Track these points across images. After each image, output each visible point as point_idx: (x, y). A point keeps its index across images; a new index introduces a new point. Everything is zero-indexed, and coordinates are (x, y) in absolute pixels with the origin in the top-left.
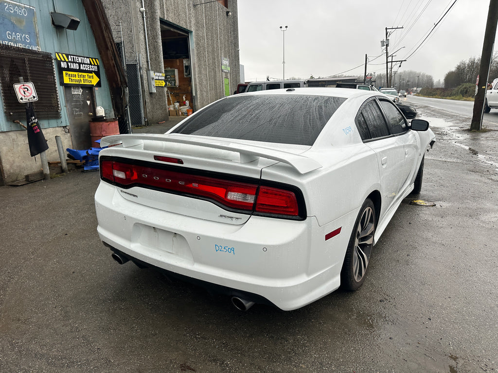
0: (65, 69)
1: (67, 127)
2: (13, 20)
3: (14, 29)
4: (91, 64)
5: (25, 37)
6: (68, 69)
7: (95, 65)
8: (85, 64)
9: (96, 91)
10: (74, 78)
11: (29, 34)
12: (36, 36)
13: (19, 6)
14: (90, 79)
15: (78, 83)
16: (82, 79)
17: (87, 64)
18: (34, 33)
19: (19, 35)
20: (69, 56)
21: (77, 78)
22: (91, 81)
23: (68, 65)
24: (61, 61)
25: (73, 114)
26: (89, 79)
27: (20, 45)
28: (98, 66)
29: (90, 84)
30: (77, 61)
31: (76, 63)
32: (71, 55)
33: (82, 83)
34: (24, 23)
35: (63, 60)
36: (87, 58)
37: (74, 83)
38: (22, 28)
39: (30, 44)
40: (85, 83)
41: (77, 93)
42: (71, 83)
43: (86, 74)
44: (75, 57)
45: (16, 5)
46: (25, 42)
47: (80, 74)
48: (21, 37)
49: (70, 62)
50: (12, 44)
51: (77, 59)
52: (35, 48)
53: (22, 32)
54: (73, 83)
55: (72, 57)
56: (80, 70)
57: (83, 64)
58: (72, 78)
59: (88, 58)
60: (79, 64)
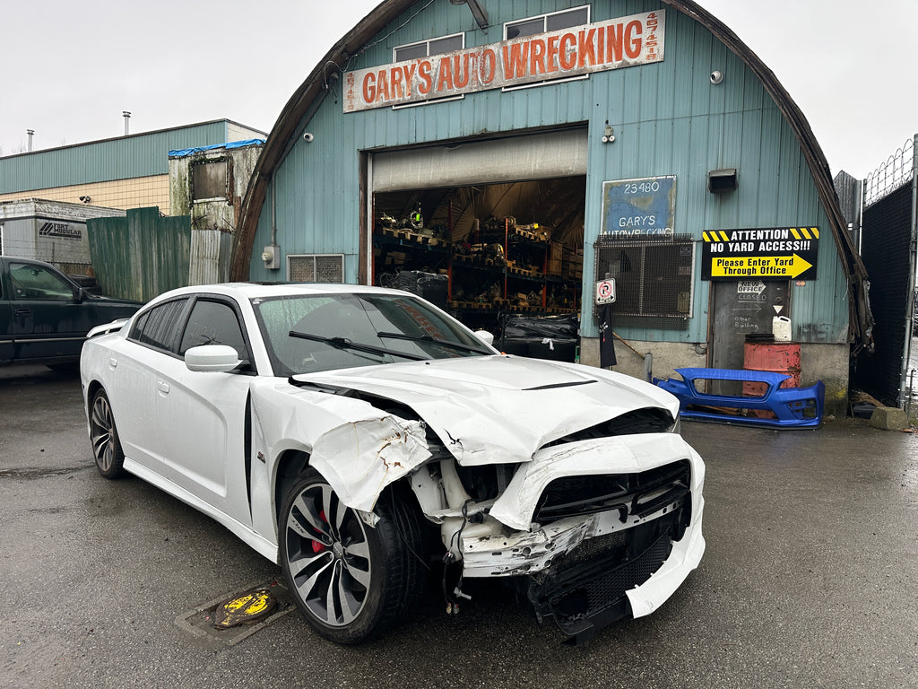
0: (717, 254)
1: (701, 345)
2: (632, 202)
3: (633, 212)
4: (791, 238)
5: (648, 220)
6: (726, 253)
7: (804, 239)
8: (774, 240)
9: (797, 288)
10: (739, 267)
11: (656, 213)
12: (670, 214)
13: (645, 182)
14: (782, 267)
15: (746, 275)
16: (758, 268)
17: (780, 240)
18: (667, 210)
19: (637, 219)
20: (734, 233)
21: (746, 266)
22: (784, 270)
23: (726, 247)
24: (713, 242)
25: (732, 325)
26: (779, 266)
27: (637, 232)
28: (814, 241)
29: (781, 274)
30: (752, 238)
31: (750, 241)
32: (737, 230)
33: (759, 274)
34: (651, 202)
35: (717, 239)
36: (781, 229)
37: (736, 275)
38: (646, 209)
39: (653, 227)
40: (765, 274)
41: (750, 291)
42: (727, 275)
43: (772, 259)
44: (747, 232)
45: (642, 182)
46: (647, 226)
47: (757, 259)
48: (641, 220)
49: (735, 242)
50: (625, 232)
51: (752, 235)
52: (661, 232)
53: (644, 213)
54: (733, 275)
55: (741, 233)
56: (756, 253)
57: (765, 241)
58: (732, 268)
59: (785, 229)
60: (757, 243)
